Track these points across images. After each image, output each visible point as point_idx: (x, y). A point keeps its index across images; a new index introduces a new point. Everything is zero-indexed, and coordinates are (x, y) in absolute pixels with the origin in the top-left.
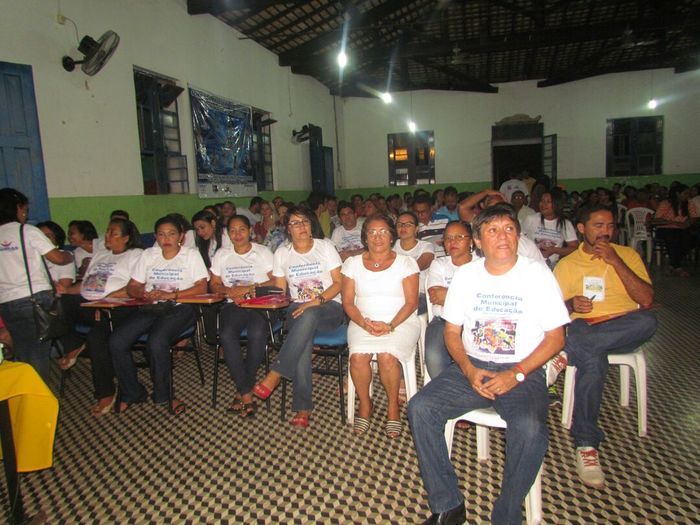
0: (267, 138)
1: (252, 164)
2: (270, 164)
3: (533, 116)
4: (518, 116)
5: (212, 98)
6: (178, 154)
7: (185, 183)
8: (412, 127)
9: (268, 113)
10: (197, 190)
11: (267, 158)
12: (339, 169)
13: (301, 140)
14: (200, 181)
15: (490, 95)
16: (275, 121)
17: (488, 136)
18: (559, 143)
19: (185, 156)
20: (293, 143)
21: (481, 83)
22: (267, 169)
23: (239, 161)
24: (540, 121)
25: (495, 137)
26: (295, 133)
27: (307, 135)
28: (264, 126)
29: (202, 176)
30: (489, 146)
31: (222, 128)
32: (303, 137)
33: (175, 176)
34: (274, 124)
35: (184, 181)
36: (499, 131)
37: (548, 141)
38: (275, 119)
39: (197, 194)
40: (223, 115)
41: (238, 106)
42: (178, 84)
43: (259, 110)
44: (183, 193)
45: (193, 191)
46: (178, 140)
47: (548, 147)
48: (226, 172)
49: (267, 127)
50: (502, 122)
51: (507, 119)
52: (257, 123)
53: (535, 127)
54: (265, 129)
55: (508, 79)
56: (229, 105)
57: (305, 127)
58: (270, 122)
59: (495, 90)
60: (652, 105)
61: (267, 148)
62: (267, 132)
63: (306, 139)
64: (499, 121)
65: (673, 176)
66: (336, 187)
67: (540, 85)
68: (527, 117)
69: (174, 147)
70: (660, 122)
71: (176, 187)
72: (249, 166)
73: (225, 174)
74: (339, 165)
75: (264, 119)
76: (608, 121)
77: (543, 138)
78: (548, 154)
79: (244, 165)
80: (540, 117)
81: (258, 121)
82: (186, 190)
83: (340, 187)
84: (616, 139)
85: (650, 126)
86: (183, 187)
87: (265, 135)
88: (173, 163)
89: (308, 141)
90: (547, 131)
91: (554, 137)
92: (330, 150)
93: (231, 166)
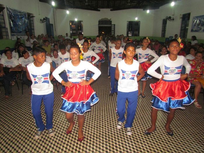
0: (32, 22)
1: (28, 30)
2: (34, 29)
3: (109, 19)
4: (105, 18)
5: (14, 10)
6: (5, 27)
8: (76, 20)
9: (32, 14)
10: (11, 38)
11: (33, 28)
12: (55, 31)
13: (43, 22)
14: (12, 35)
16: (35, 17)
18: (116, 26)
19: (7, 28)
20: (40, 23)
21: (95, 8)
22: (33, 31)
23: (24, 29)
24: (111, 20)
25: (99, 24)
26: (41, 20)
27: (45, 21)
28: (31, 18)
29: (13, 34)
30: (97, 26)
31: (18, 19)
32: (44, 21)
33: (4, 34)
35: (7, 35)
36: (101, 22)
39: (12, 39)
40: (18, 15)
41: (23, 12)
42: (3, 6)
43: (29, 13)
45: (10, 38)
46: (5, 23)
47: (113, 28)
48: (20, 32)
49: (32, 18)
51: (102, 19)
52: (29, 17)
53: (110, 22)
54: (32, 19)
55: (103, 8)
56: (20, 12)
57: (44, 19)
58: (33, 17)
59: (99, 11)
60: (136, 19)
61: (32, 24)
63: (44, 22)
64: (100, 19)
66: (55, 36)
67: (111, 10)
68: (108, 19)
69: (3, 25)
70: (139, 23)
71: (5, 37)
73: (20, 33)
74: (55, 29)
75: (31, 16)
76: (127, 21)
77: (112, 25)
78: (113, 29)
79: (25, 30)
81: (30, 16)
82: (8, 38)
84: (129, 27)
85: (137, 24)
86: (7, 37)
87: (32, 20)
88: (3, 30)
90: (113, 23)
91: (114, 25)
92: (52, 25)
93: (22, 30)
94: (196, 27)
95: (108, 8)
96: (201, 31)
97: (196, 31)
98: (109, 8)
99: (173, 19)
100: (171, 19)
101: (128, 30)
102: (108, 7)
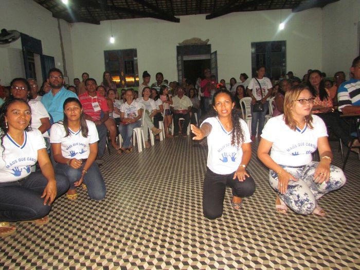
3: (204, 39)
4: (194, 39)
12: (66, 75)
15: (175, 24)
17: (174, 53)
21: (169, 15)
24: (208, 43)
25: (178, 54)
36: (182, 50)
37: (213, 56)
47: (213, 61)
50: (183, 42)
51: (187, 41)
53: (205, 47)
55: (187, 13)
59: (178, 21)
64: (181, 42)
67: (208, 18)
68: (200, 40)
74: (66, 72)
76: (252, 44)
77: (211, 54)
80: (208, 40)
84: (257, 56)
85: (278, 48)
90: (213, 50)
91: (216, 53)
92: (51, 58)
95: (200, 13)
98: (203, 13)
102: (198, 10)
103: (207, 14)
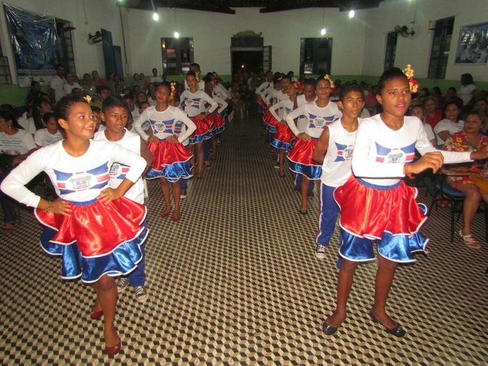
0: (68, 40)
1: (59, 61)
2: (73, 59)
3: (257, 32)
4: (250, 32)
5: (23, 12)
7: (8, 77)
8: (177, 35)
9: (69, 22)
10: (18, 81)
11: (70, 55)
12: (126, 62)
13: (95, 42)
14: (19, 74)
15: (230, 16)
16: (75, 28)
17: (229, 44)
18: (273, 51)
19: (7, 57)
20: (90, 43)
21: (224, 7)
22: (71, 64)
23: (48, 59)
24: (261, 36)
25: (233, 45)
26: (90, 36)
27: (100, 38)
28: (66, 31)
29: (21, 71)
30: (229, 51)
31: (33, 35)
32: (97, 39)
34: (74, 30)
35: (6, 76)
36: (236, 41)
37: (266, 50)
38: (74, 26)
39: (18, 84)
40: (33, 25)
41: (44, 18)
43: (61, 20)
44: (8, 84)
45: (14, 82)
47: (266, 54)
48: (40, 67)
49: (69, 32)
50: (237, 35)
51: (241, 33)
52: (61, 30)
53: (258, 40)
54: (67, 34)
55: (242, 5)
56: (38, 17)
57: (98, 33)
58: (71, 29)
59: (233, 12)
60: (323, 32)
62: (69, 36)
63: (99, 41)
64: (235, 34)
65: (336, 76)
66: (125, 75)
67: (262, 11)
68: (253, 32)
70: (330, 41)
72: (57, 63)
73: (38, 69)
74: (126, 58)
75: (66, 26)
76: (301, 39)
77: (263, 47)
78: (266, 58)
79: (52, 62)
80: (261, 33)
81: (62, 28)
82: (9, 82)
83: (128, 75)
84: (306, 51)
85: (325, 44)
86: (7, 79)
87: (67, 38)
89: (101, 43)
90: (265, 44)
91: (270, 47)
92: (119, 48)
93: (43, 62)
94: (467, 51)
95: (254, 6)
96: (479, 60)
97: (467, 61)
98: (257, 7)
99: (413, 33)
100: (408, 33)
101: (302, 60)
102: (253, 3)
103: (261, 8)
